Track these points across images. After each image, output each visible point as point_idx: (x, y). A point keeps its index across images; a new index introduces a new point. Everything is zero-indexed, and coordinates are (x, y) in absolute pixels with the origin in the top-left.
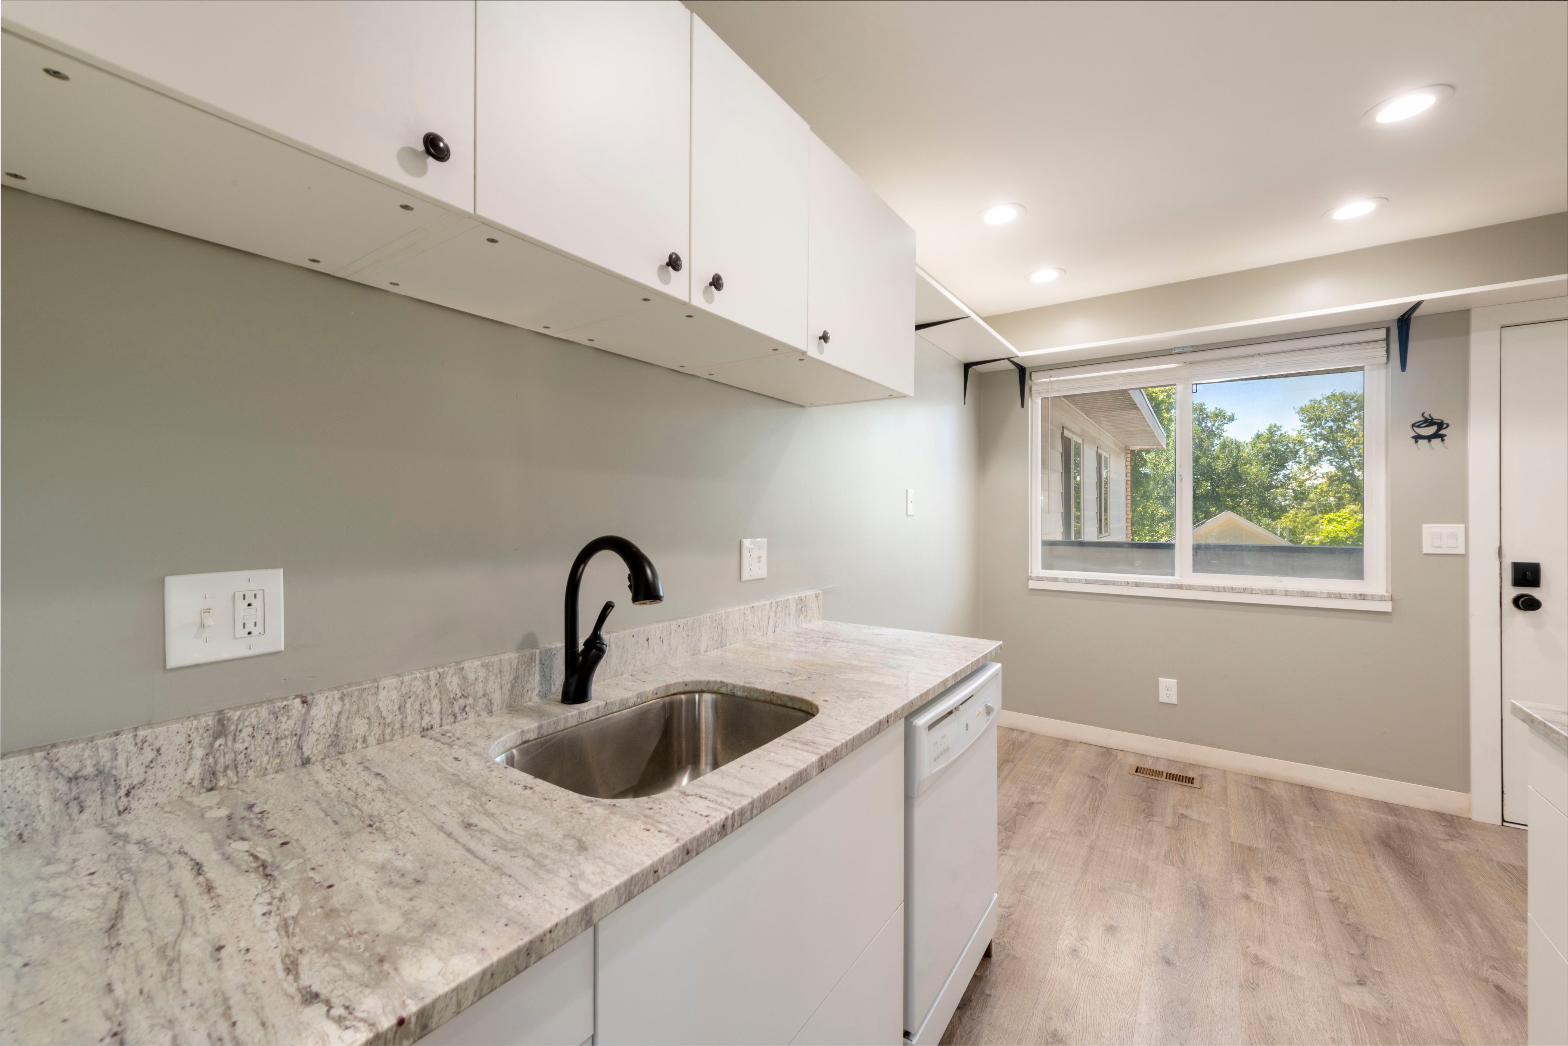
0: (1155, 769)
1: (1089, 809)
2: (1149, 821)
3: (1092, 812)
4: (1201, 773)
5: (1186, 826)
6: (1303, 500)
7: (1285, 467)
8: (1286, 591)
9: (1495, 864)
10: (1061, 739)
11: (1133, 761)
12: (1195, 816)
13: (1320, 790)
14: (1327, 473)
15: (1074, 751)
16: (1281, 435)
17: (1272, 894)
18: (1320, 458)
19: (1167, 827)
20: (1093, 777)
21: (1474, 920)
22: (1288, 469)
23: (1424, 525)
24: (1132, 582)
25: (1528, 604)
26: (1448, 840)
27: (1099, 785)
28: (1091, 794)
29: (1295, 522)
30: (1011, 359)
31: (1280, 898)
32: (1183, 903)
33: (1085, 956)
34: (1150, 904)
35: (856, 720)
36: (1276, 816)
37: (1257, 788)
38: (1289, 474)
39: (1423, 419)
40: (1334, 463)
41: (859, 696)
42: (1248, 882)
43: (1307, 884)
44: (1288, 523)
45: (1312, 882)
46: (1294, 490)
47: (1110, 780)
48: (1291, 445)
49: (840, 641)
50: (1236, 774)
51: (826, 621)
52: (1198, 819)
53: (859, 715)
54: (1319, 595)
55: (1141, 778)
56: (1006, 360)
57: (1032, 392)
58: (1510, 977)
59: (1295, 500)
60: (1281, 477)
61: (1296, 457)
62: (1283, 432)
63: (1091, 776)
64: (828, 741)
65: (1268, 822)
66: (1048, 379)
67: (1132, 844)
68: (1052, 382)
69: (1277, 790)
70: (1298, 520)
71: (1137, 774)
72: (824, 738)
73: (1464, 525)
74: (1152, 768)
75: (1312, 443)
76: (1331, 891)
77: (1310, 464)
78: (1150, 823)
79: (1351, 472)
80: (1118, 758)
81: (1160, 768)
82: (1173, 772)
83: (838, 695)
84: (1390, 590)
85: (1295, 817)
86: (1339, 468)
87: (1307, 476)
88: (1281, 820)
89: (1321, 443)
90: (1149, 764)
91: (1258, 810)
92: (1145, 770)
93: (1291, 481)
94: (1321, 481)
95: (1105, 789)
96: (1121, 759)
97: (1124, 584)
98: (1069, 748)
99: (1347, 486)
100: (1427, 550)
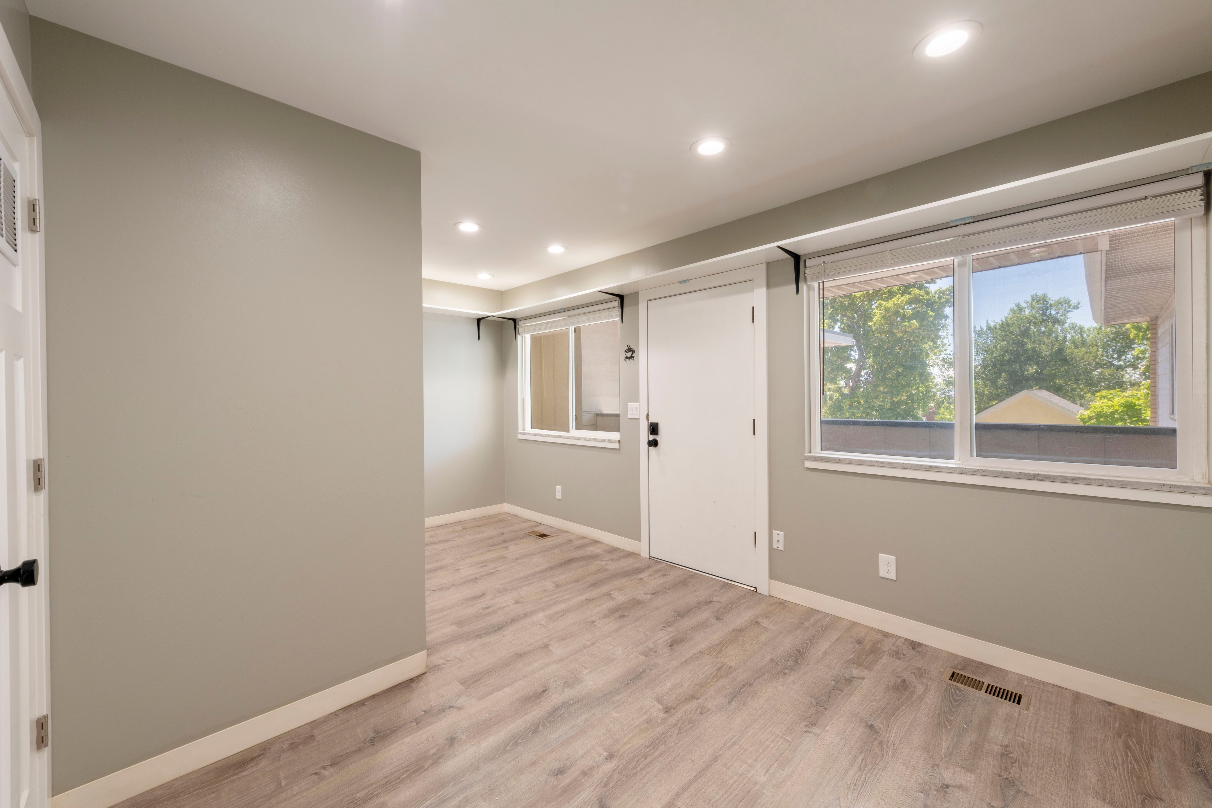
23: (629, 403)
25: (654, 444)
39: (628, 348)
57: (520, 332)
68: (525, 326)
73: (638, 403)
100: (629, 416)
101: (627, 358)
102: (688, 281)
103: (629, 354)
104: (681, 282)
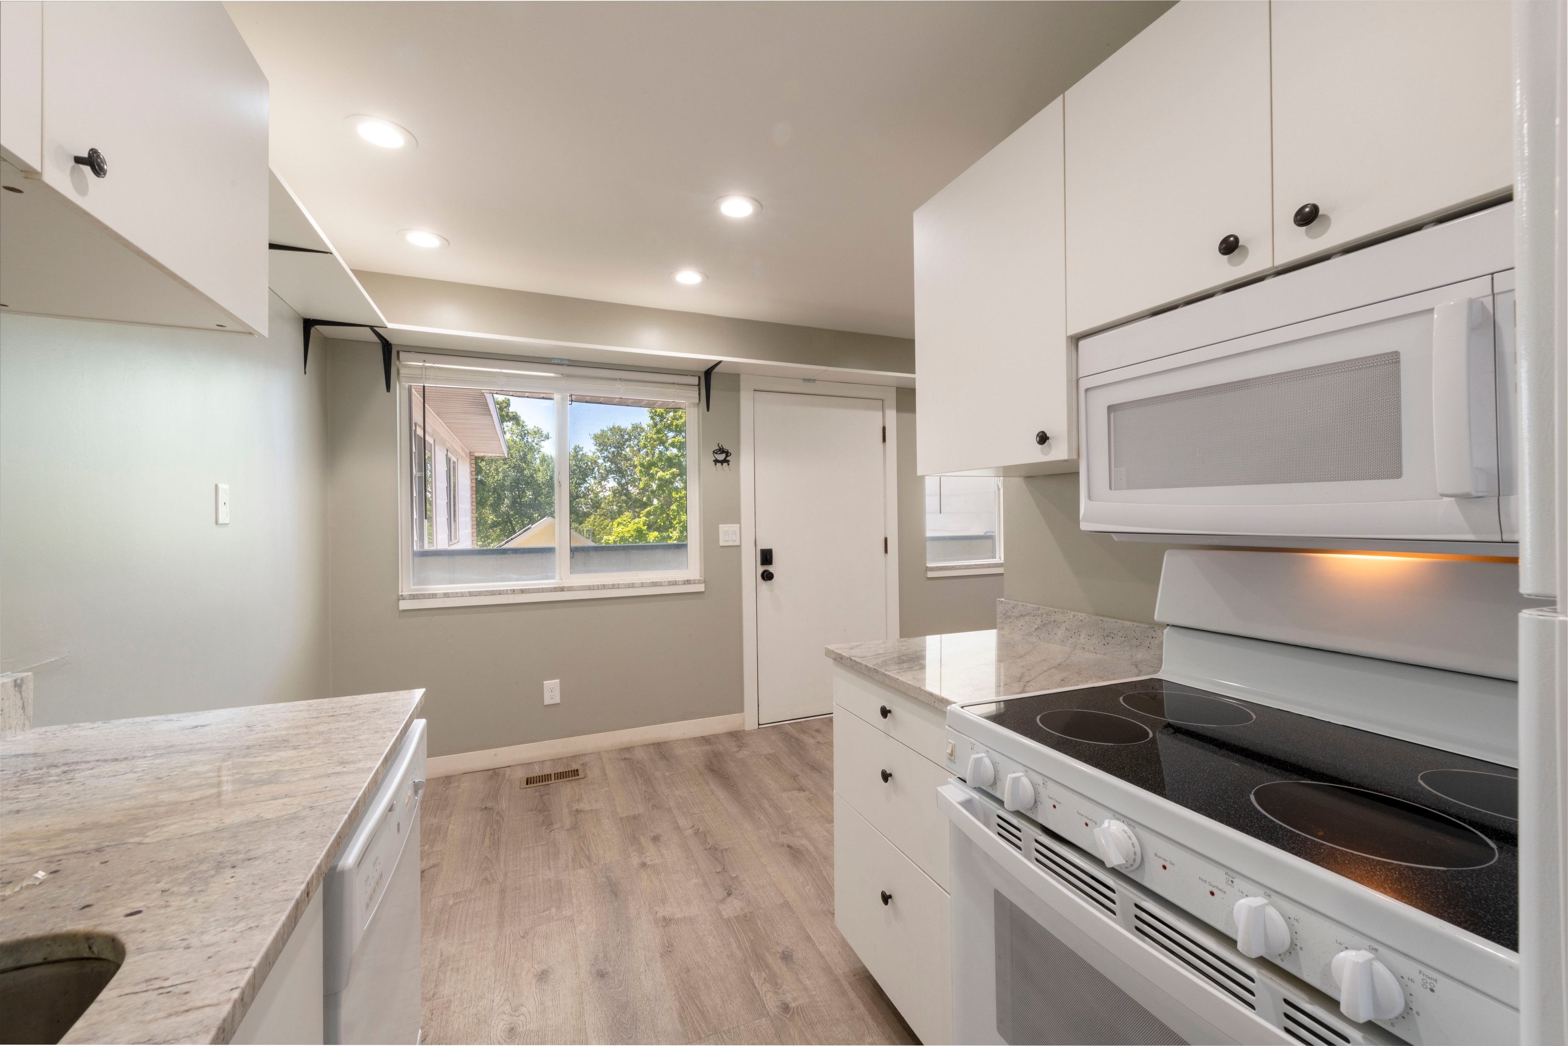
0: (543, 774)
1: (490, 847)
2: (551, 831)
3: (494, 849)
4: (582, 762)
5: (583, 821)
6: (598, 508)
7: (586, 481)
8: (642, 583)
9: (763, 757)
10: (442, 778)
11: (521, 774)
12: (587, 807)
13: (665, 743)
14: (612, 487)
15: (458, 787)
16: (583, 454)
17: (660, 851)
18: (607, 475)
19: (567, 830)
20: (486, 808)
21: (766, 804)
22: (587, 483)
23: (720, 525)
24: (518, 589)
25: (767, 576)
26: (739, 751)
27: (495, 815)
28: (488, 828)
29: (594, 525)
30: (375, 328)
31: (665, 852)
32: (599, 902)
33: (525, 1028)
34: (572, 921)
35: (241, 926)
36: (644, 778)
37: (625, 759)
38: (589, 487)
39: (719, 448)
40: (616, 480)
41: (219, 867)
42: (641, 850)
43: (678, 828)
44: (590, 526)
45: (680, 825)
46: (591, 499)
47: (504, 804)
48: (589, 464)
49: (106, 761)
50: (607, 752)
51: (44, 729)
52: (590, 808)
53: (242, 913)
54: (663, 584)
55: (533, 788)
56: (368, 328)
57: (401, 375)
58: (791, 835)
59: (592, 508)
60: (583, 489)
61: (593, 474)
62: (584, 452)
63: (483, 807)
64: (192, 1016)
65: (640, 786)
66: (422, 364)
67: (541, 864)
68: (426, 368)
69: (640, 754)
70: (596, 524)
71: (529, 786)
72: (177, 1014)
73: (739, 525)
74: (540, 774)
75: (602, 464)
76: (693, 826)
77: (602, 480)
78: (552, 833)
79: (626, 487)
80: (507, 776)
81: (547, 771)
82: (560, 770)
83: (162, 885)
84: (703, 575)
85: (656, 773)
86: (619, 483)
87: (600, 489)
88: (648, 781)
89: (608, 464)
90: (537, 772)
91: (631, 778)
92: (532, 779)
93: (590, 493)
94: (608, 493)
95: (501, 816)
96: (510, 776)
97: (510, 592)
98: (452, 785)
99: (623, 497)
100: (722, 543)
101: (716, 461)
102: (814, 381)
103: (721, 457)
104: (804, 380)
